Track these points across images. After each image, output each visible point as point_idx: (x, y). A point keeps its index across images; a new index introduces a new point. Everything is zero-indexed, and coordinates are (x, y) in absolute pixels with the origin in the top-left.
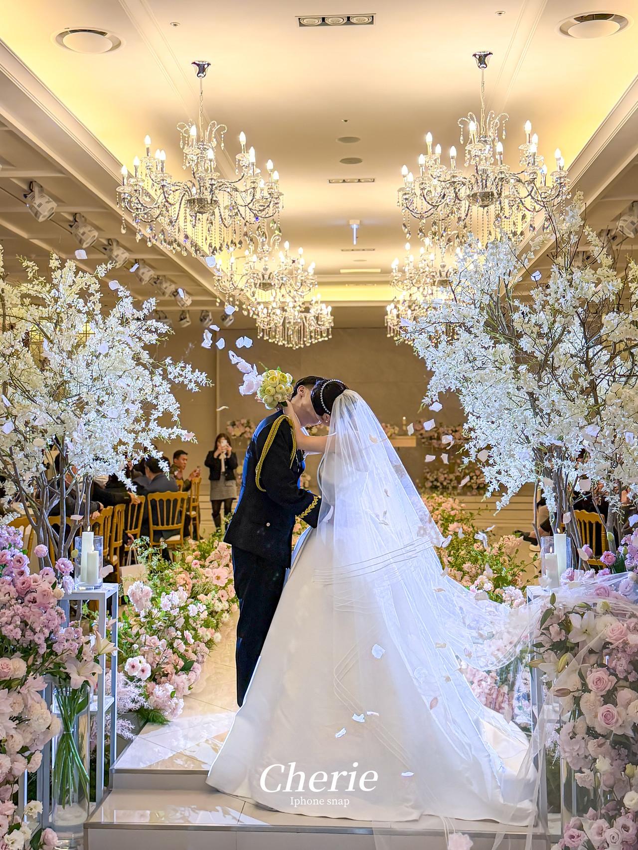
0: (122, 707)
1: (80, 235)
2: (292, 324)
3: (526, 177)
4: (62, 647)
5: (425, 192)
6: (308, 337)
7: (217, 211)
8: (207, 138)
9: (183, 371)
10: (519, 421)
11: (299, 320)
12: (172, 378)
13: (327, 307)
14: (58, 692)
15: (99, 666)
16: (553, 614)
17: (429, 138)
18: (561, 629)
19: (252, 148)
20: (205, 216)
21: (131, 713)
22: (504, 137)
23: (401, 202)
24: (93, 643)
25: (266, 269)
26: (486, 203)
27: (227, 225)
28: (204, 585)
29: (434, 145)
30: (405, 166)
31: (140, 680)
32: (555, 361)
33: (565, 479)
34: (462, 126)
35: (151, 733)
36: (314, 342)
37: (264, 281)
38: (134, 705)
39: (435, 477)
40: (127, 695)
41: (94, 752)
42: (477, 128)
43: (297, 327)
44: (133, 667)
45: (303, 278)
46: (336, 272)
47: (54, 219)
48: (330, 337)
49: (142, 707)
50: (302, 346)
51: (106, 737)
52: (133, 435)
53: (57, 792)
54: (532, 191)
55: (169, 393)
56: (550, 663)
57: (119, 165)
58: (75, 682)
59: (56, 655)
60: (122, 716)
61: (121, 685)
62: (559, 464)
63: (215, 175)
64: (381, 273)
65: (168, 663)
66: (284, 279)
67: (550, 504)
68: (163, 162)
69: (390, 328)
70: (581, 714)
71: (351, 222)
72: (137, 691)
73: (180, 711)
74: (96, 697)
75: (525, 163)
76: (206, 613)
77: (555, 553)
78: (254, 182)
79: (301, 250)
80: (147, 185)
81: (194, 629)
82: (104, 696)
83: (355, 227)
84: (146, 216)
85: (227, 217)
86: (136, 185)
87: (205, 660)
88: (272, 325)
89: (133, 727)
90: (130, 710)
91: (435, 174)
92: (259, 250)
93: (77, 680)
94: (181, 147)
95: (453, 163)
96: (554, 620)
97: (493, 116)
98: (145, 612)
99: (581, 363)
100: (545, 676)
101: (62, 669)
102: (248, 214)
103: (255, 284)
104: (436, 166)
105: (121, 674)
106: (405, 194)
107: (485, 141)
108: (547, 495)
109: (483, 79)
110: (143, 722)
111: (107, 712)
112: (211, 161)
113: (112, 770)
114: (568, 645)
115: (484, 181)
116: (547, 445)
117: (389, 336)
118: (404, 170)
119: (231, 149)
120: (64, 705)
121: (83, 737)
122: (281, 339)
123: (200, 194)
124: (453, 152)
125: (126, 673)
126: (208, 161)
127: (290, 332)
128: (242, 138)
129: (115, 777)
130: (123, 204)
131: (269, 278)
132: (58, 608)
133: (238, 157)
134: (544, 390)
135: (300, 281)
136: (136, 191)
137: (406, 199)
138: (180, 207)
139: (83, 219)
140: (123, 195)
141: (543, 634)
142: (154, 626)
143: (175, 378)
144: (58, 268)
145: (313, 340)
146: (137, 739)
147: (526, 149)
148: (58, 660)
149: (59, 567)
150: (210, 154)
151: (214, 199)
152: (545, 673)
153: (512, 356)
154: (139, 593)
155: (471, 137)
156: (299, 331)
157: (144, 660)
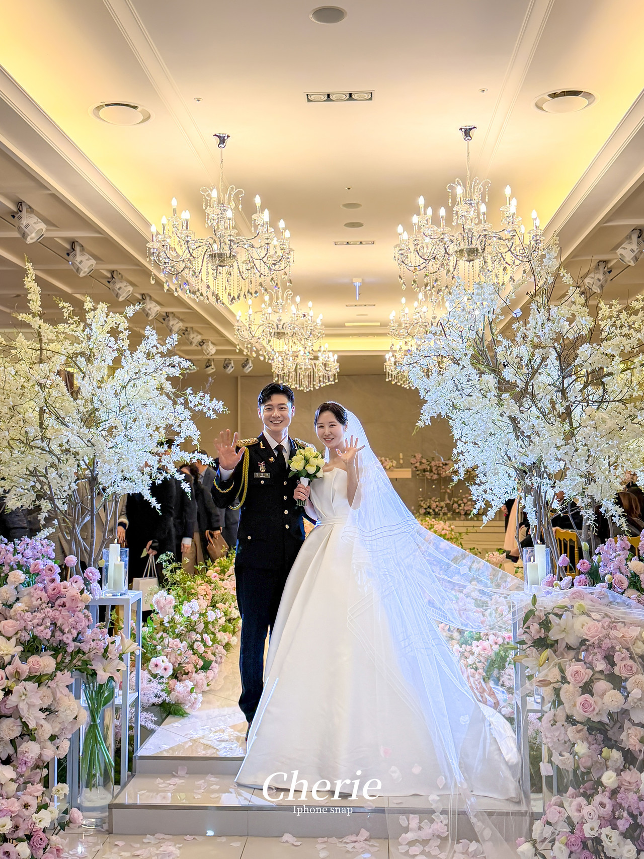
0: (146, 701)
1: (117, 289)
2: (303, 369)
3: (506, 235)
4: (89, 646)
5: (418, 247)
6: (317, 381)
7: (235, 264)
8: (226, 200)
9: (202, 400)
10: (503, 443)
11: (309, 367)
12: (192, 406)
13: (333, 356)
14: (86, 687)
15: (123, 664)
16: (534, 615)
17: (421, 201)
18: (540, 629)
19: (266, 210)
20: (225, 269)
21: (155, 707)
22: (487, 200)
23: (397, 257)
24: (118, 643)
25: (280, 320)
26: (471, 258)
27: (244, 278)
28: (223, 595)
29: (426, 207)
30: (400, 225)
31: (162, 677)
32: (535, 388)
33: (543, 497)
34: (450, 191)
35: (173, 725)
36: (322, 386)
37: (278, 331)
38: (157, 699)
39: (428, 504)
40: (150, 690)
41: (118, 741)
42: (463, 193)
43: (308, 372)
44: (156, 665)
45: (312, 328)
46: (342, 326)
47: (93, 275)
48: (337, 381)
49: (164, 701)
50: (312, 389)
51: (131, 728)
52: (157, 458)
53: (84, 777)
54: (511, 247)
55: (190, 420)
56: (532, 659)
57: (148, 225)
58: (100, 677)
59: (84, 653)
60: (145, 709)
61: (145, 682)
62: (539, 482)
63: (234, 232)
64: (381, 326)
65: (188, 663)
66: (296, 329)
67: (531, 518)
68: (187, 221)
69: (388, 373)
70: (561, 703)
71: (354, 280)
72: (160, 687)
73: (199, 705)
74: (121, 692)
75: (505, 222)
76: (224, 619)
77: (535, 562)
78: (268, 239)
79: (310, 304)
80: (173, 242)
81: (213, 633)
82: (128, 691)
83: (357, 284)
84: (173, 269)
85: (244, 270)
86: (164, 241)
87: (223, 661)
88: (286, 371)
89: (156, 719)
90: (154, 705)
91: (427, 233)
92: (274, 303)
93: (102, 677)
94: (204, 208)
95: (443, 222)
96: (536, 619)
97: (478, 181)
98: (169, 618)
99: (557, 391)
100: (528, 670)
101: (89, 666)
102: (262, 268)
103: (270, 333)
104: (428, 226)
105: (146, 672)
106: (401, 250)
107: (471, 204)
108: (528, 510)
109: (468, 150)
110: (165, 715)
111: (131, 706)
112: (229, 219)
113: (135, 757)
114: (548, 642)
115: (470, 239)
116: (527, 465)
117: (387, 380)
118: (400, 229)
119: (248, 210)
120: (91, 699)
121: (108, 728)
122: (294, 383)
123: (220, 249)
124: (442, 212)
125: (150, 672)
126: (227, 221)
127: (302, 377)
128: (258, 200)
129: (138, 764)
130: (152, 258)
131: (283, 328)
132: (86, 611)
133: (254, 217)
134: (525, 415)
135: (310, 331)
136: (163, 246)
137: (402, 254)
138: (203, 262)
139: (120, 276)
140: (152, 250)
141: (526, 632)
142: (177, 630)
143: (195, 406)
144: (92, 310)
145: (321, 384)
146: (160, 730)
147: (506, 210)
148: (85, 657)
149: (87, 574)
150: (229, 214)
151: (233, 253)
152: (528, 667)
153: (496, 386)
154: (163, 602)
155: (458, 200)
156: (309, 376)
157: (166, 660)
